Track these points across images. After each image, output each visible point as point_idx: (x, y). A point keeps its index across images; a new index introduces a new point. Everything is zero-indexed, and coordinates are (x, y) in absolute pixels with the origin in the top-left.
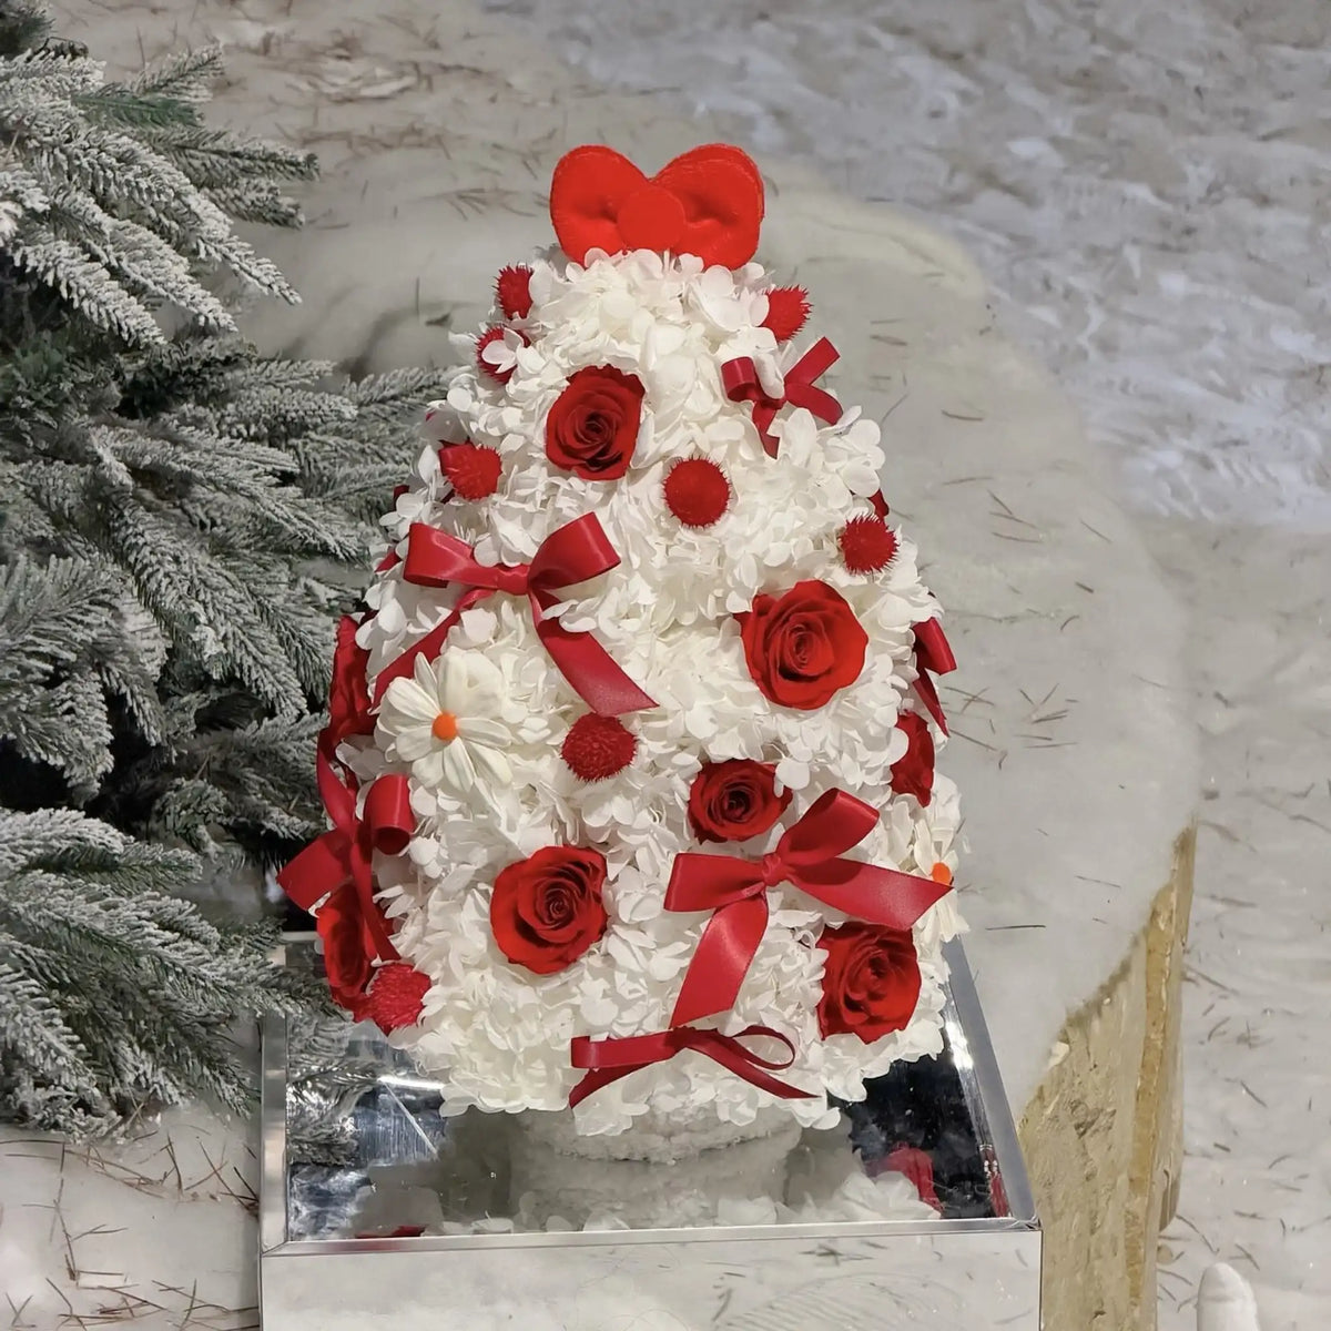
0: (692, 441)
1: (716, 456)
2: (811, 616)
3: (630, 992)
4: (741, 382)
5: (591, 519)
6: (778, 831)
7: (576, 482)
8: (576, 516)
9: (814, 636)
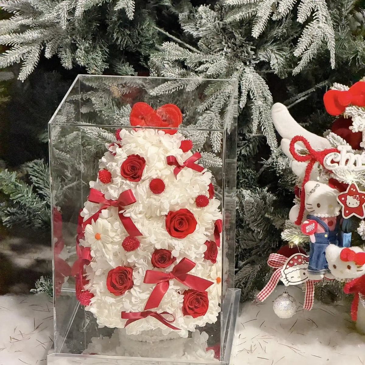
0: (157, 174)
1: (163, 178)
2: (183, 217)
3: (135, 302)
4: (171, 161)
5: (130, 190)
6: (173, 266)
7: (128, 182)
8: (127, 189)
9: (183, 221)
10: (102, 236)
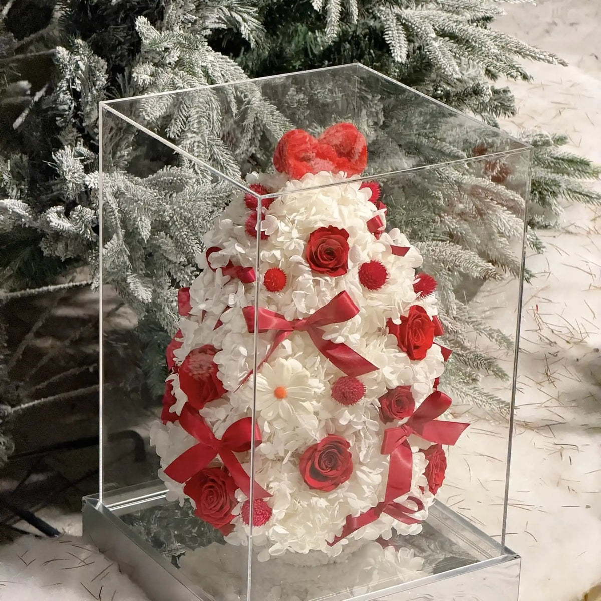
5: (344, 292)
10: (289, 389)
